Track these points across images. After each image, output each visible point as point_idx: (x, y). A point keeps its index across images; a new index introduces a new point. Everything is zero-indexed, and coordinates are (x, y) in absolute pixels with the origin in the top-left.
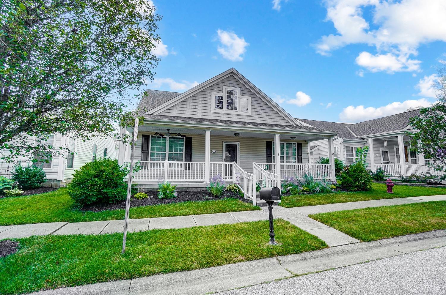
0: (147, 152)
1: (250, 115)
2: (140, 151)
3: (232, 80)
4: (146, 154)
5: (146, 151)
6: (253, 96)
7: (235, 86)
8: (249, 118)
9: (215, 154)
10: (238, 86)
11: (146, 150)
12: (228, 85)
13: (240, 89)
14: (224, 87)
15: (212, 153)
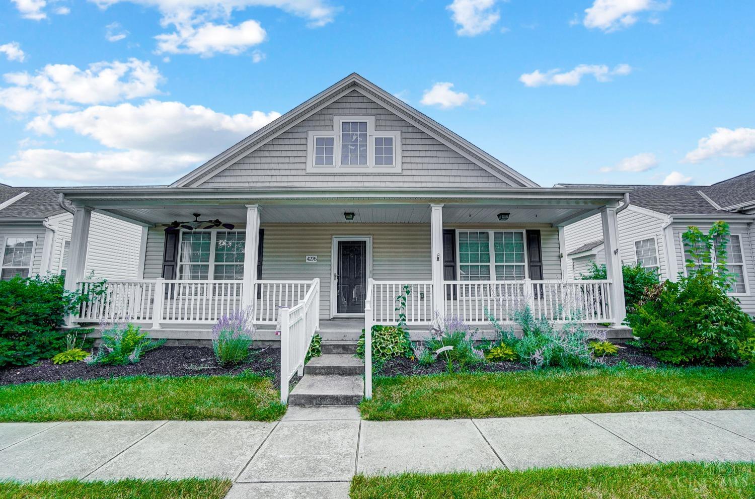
0: (173, 263)
1: (400, 171)
2: (161, 262)
3: (355, 99)
4: (171, 267)
5: (171, 261)
6: (404, 129)
7: (364, 111)
8: (395, 179)
9: (312, 265)
10: (369, 111)
11: (172, 259)
12: (347, 111)
13: (373, 117)
14: (336, 118)
15: (307, 261)
